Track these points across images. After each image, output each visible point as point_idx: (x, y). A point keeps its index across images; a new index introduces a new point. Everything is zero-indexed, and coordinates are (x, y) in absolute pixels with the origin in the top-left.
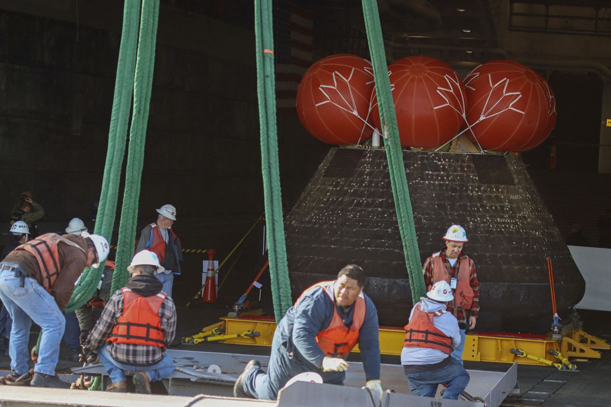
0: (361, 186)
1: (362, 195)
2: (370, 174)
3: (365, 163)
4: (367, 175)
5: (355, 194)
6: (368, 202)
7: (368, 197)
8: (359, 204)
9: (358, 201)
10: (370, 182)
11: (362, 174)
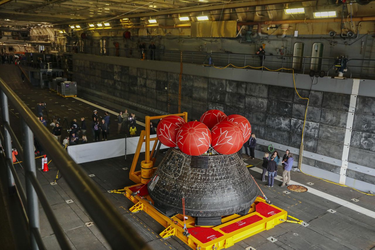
0: (213, 172)
1: (216, 175)
2: (215, 166)
3: (211, 162)
4: (214, 167)
5: (212, 175)
6: (220, 178)
7: (219, 176)
8: (217, 179)
9: (216, 178)
10: (217, 169)
11: (212, 167)
